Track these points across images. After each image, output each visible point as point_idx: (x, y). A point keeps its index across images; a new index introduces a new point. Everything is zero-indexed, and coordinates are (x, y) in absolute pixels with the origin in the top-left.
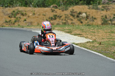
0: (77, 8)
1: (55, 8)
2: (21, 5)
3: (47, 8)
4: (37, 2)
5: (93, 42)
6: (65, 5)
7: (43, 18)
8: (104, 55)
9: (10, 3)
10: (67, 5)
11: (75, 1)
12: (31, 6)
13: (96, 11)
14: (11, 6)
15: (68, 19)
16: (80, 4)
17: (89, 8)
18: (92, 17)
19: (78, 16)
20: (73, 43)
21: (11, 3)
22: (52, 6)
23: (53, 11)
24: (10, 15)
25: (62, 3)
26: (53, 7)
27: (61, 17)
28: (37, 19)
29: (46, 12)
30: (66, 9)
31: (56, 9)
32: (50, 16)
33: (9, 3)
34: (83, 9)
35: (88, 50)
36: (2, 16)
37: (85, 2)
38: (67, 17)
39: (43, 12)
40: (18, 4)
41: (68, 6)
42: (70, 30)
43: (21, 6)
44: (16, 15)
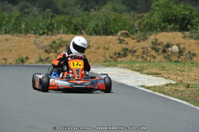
0: (163, 37)
1: (125, 37)
2: (68, 31)
3: (111, 37)
4: (94, 25)
5: (176, 85)
6: (142, 31)
7: (104, 54)
8: (191, 103)
9: (47, 28)
10: (146, 32)
11: (160, 25)
12: (83, 33)
13: (196, 41)
14: (50, 33)
15: (147, 56)
16: (168, 29)
17: (184, 38)
18: (189, 52)
19: (164, 51)
20: (142, 86)
21: (50, 28)
22: (120, 33)
23: (121, 41)
24: (47, 48)
25: (137, 29)
26: (122, 34)
27: (135, 51)
28: (94, 55)
29: (109, 43)
30: (145, 39)
31: (128, 37)
32: (116, 51)
33: (45, 28)
34: (174, 39)
35: (165, 96)
36: (33, 51)
37: (178, 26)
38: (146, 52)
39: (103, 43)
40: (62, 30)
41: (148, 33)
42: (142, 67)
43: (67, 33)
44: (58, 49)
